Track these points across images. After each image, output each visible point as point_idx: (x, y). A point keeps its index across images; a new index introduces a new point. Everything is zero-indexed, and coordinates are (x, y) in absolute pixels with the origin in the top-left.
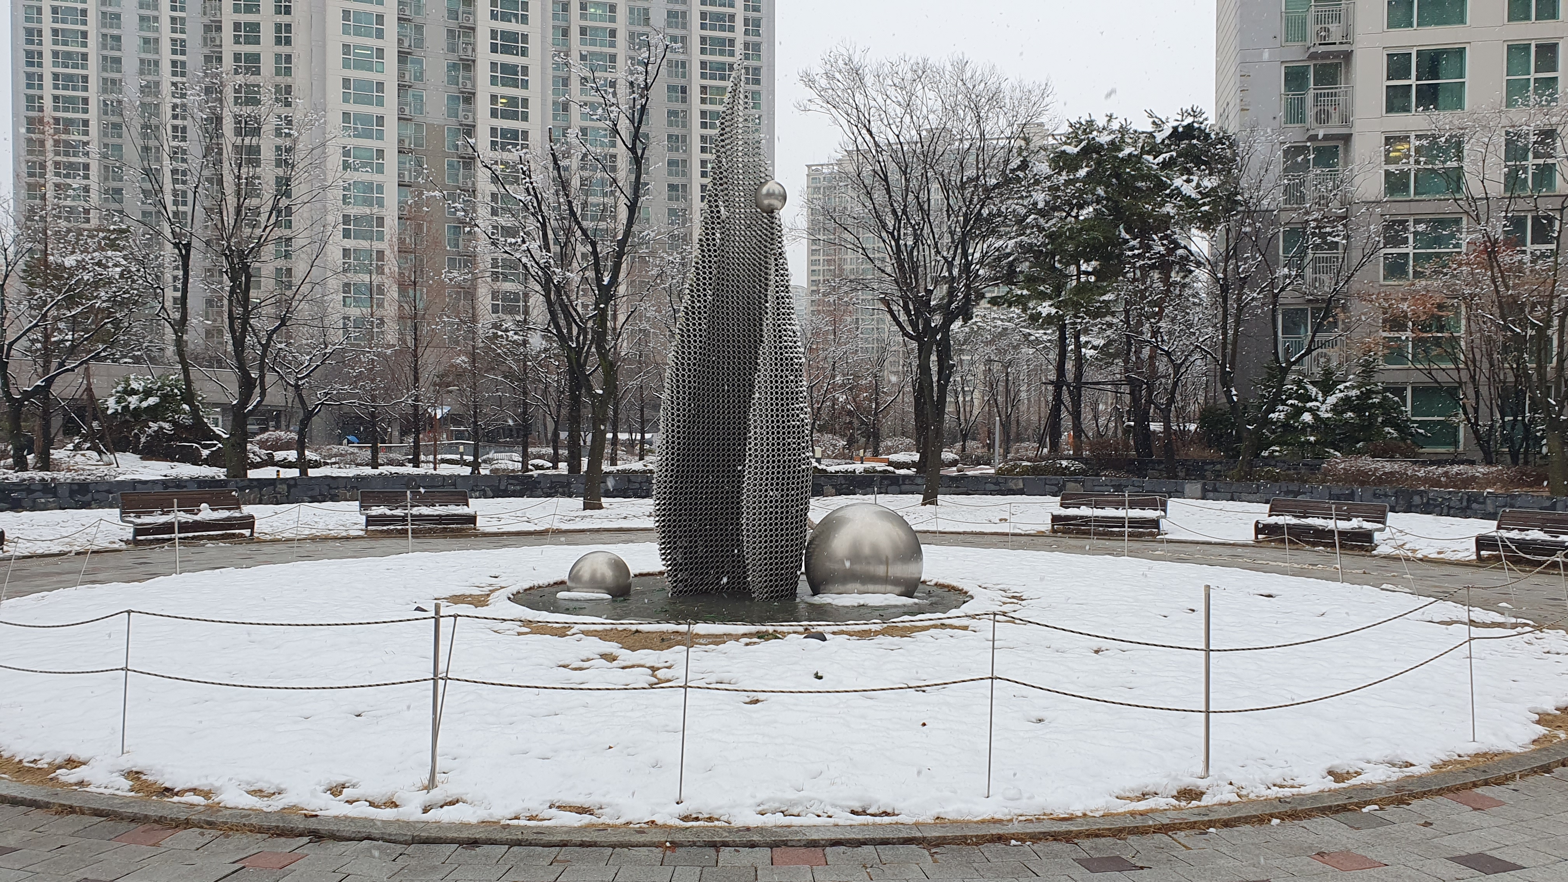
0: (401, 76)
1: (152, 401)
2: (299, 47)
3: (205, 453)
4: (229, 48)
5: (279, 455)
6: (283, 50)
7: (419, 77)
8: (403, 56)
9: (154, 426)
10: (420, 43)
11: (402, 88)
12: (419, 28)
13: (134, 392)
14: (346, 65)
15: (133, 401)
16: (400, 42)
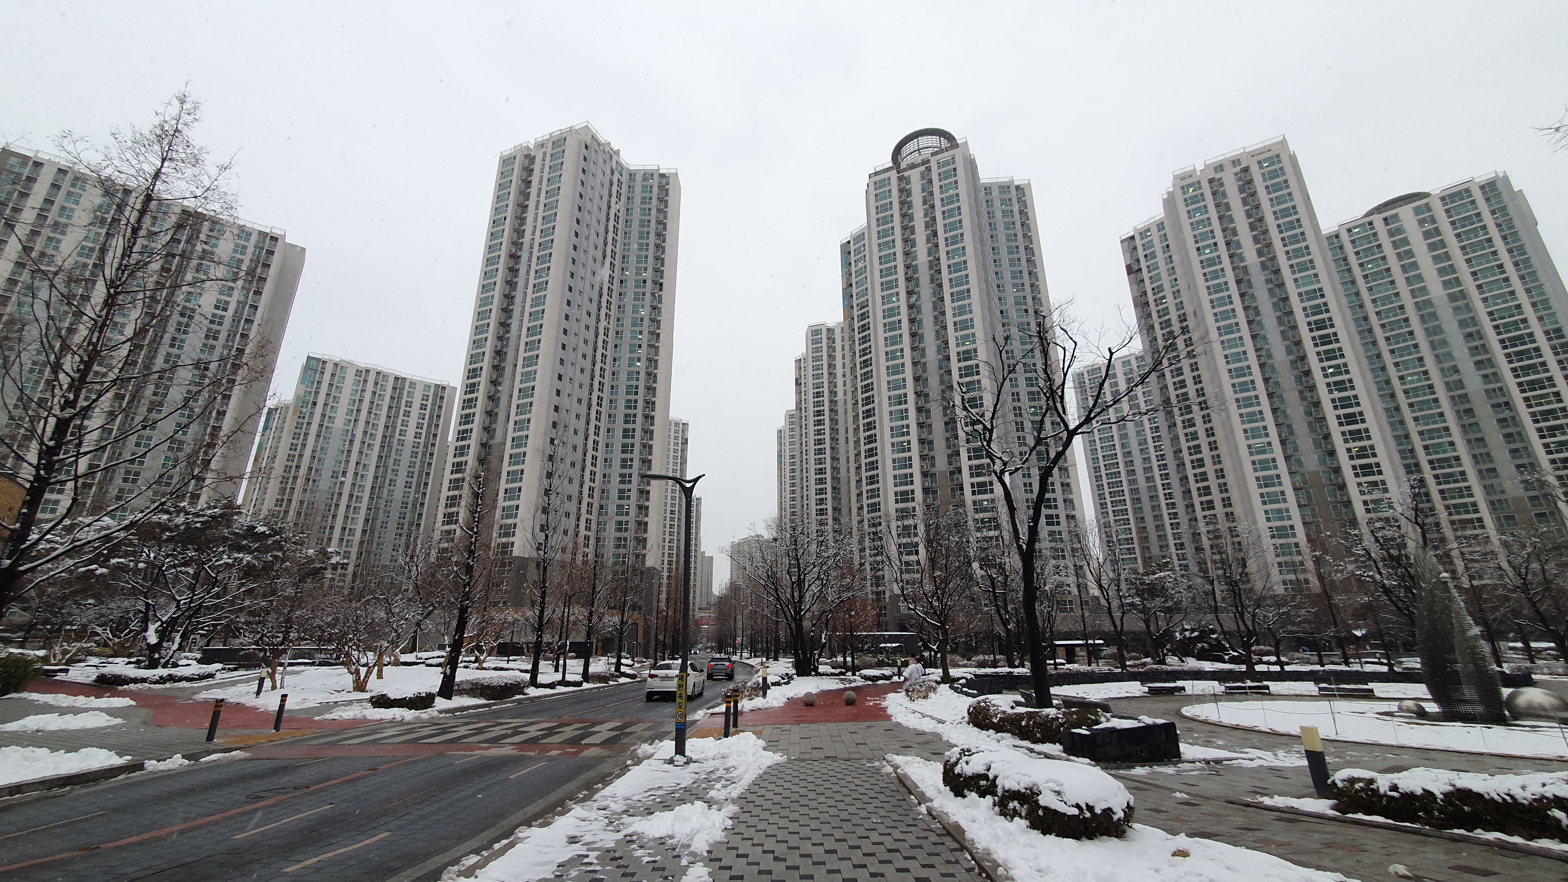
0: (1284, 451)
1: (1196, 634)
2: (1223, 450)
3: (1226, 657)
4: (1187, 459)
5: (1265, 659)
6: (1215, 453)
7: (1296, 449)
8: (1283, 442)
9: (1200, 645)
10: (1291, 433)
11: (1287, 458)
12: (1289, 426)
13: (1187, 630)
14: (1251, 454)
15: (1187, 633)
16: (1280, 436)
